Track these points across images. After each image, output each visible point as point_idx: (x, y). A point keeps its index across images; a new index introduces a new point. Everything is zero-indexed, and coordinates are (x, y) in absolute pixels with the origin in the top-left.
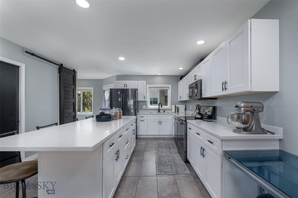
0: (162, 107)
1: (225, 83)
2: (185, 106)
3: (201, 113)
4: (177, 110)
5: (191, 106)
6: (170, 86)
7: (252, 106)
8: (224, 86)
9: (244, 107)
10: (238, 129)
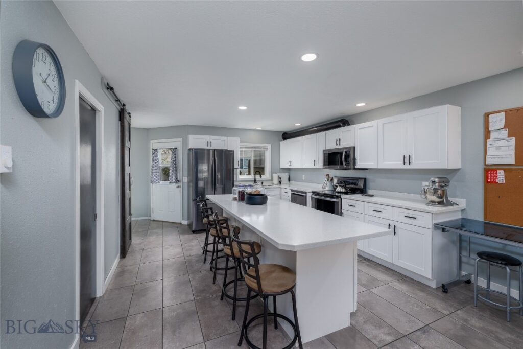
0: (261, 177)
1: (410, 157)
2: (289, 175)
6: (269, 146)
7: (444, 182)
8: (407, 159)
9: (439, 183)
10: (432, 203)
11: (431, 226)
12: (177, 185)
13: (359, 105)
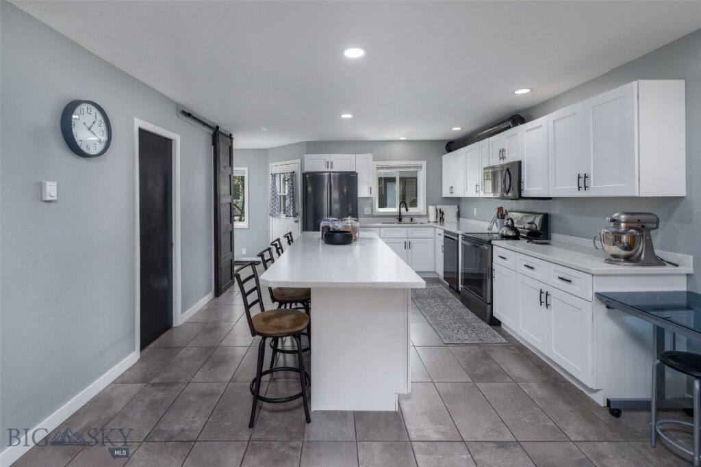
0: (407, 210)
1: (585, 177)
2: (458, 207)
3: (515, 226)
4: (441, 216)
5: (475, 209)
6: (424, 164)
7: (639, 221)
8: (583, 181)
9: (626, 222)
10: (614, 259)
11: (590, 296)
12: (296, 219)
13: (519, 92)
